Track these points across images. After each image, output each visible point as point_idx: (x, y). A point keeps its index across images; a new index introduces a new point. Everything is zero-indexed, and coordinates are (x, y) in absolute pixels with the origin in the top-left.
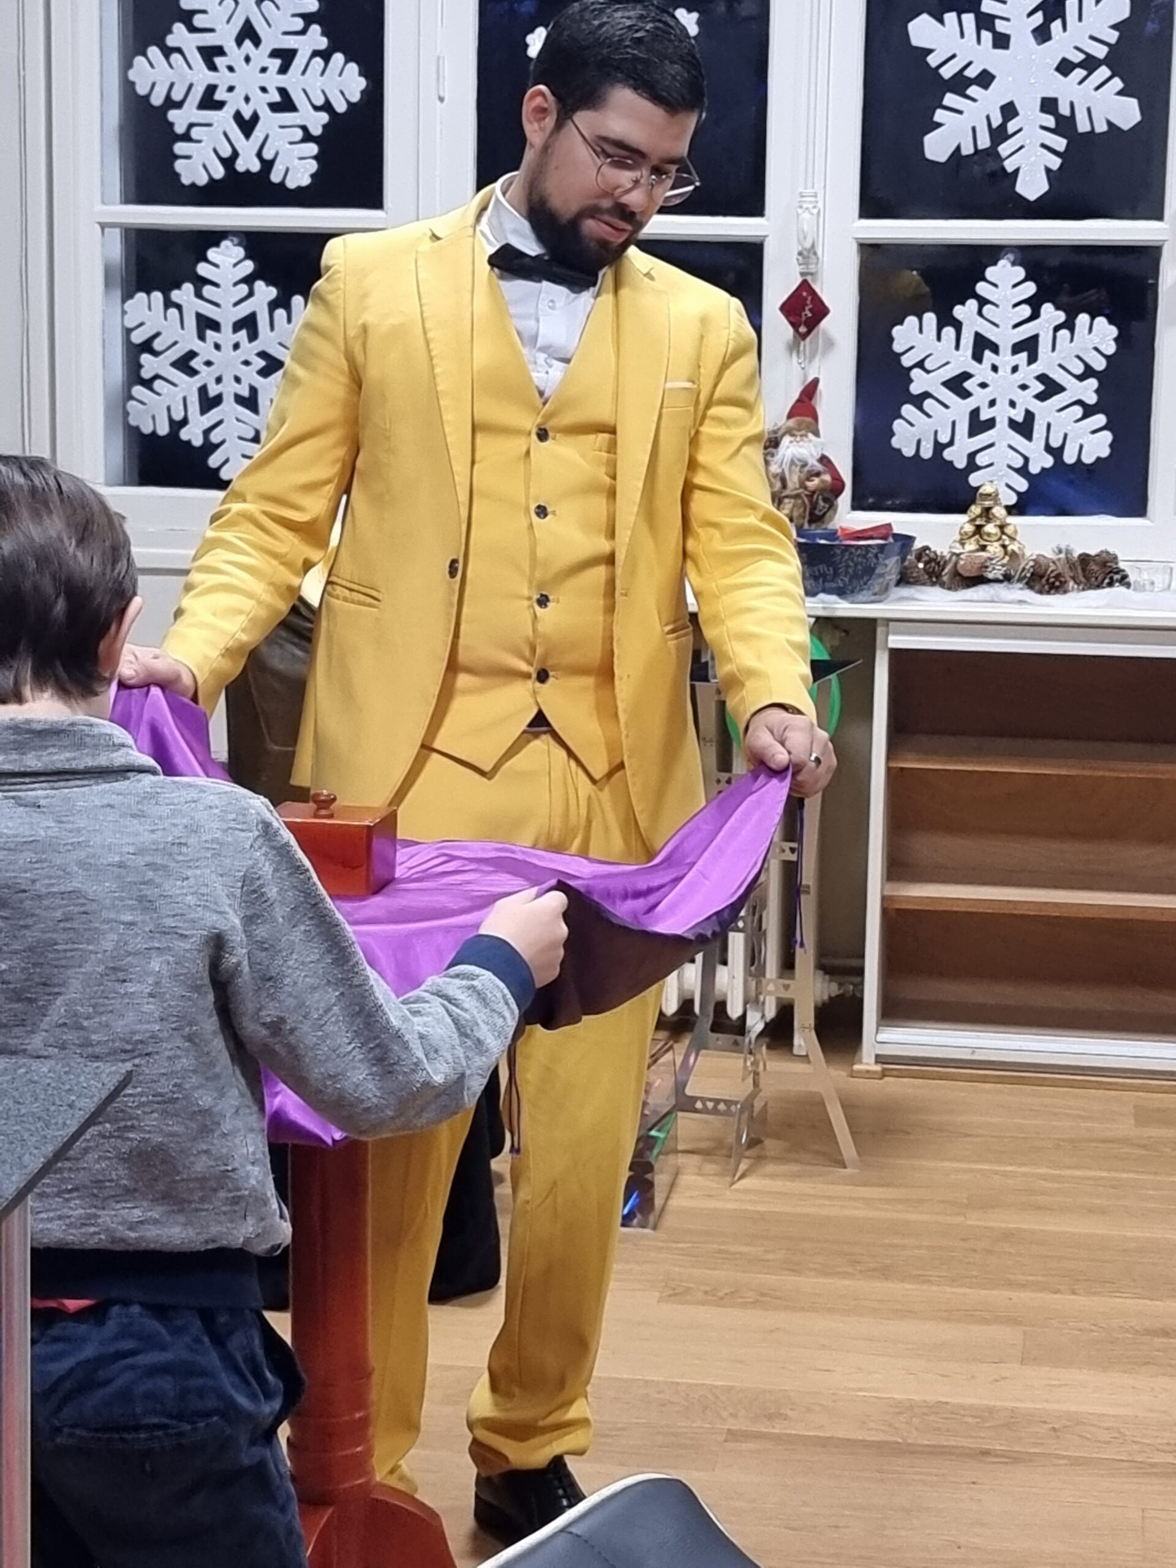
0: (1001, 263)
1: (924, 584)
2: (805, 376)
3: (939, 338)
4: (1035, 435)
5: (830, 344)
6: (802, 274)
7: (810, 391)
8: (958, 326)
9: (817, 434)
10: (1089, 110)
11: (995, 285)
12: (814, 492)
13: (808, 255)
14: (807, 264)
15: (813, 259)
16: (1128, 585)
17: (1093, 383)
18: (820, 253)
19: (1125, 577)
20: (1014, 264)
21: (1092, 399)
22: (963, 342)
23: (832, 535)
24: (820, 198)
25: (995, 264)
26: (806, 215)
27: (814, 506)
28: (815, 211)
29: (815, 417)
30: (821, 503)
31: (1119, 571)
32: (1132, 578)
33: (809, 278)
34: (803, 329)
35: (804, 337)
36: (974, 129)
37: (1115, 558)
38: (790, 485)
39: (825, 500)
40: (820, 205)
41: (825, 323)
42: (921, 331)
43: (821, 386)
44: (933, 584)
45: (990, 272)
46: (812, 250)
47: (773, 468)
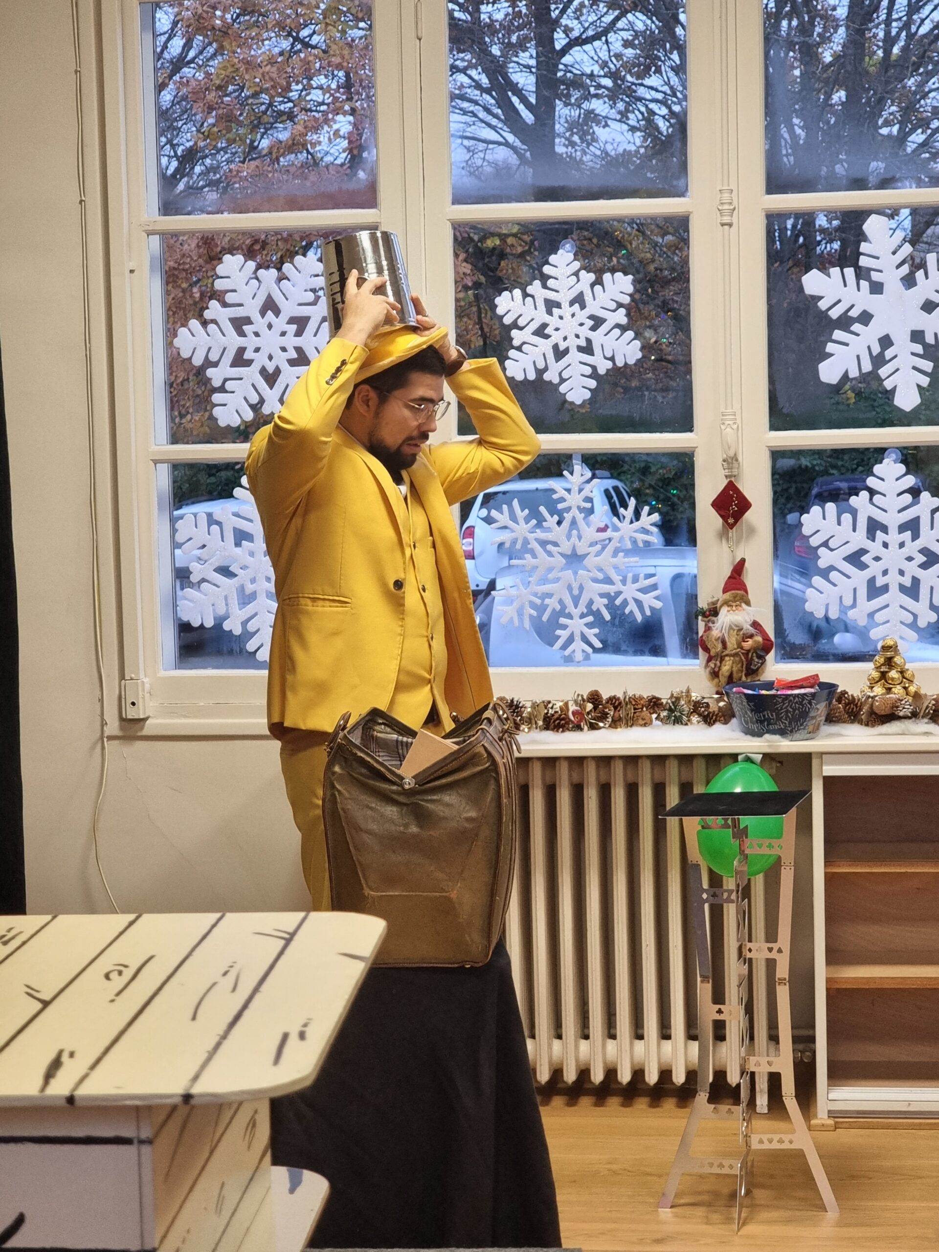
0: (886, 461)
1: (844, 722)
3: (839, 523)
4: (921, 596)
5: (752, 531)
6: (726, 477)
7: (739, 568)
8: (853, 512)
9: (748, 603)
12: (749, 651)
13: (731, 462)
14: (730, 468)
15: (735, 465)
18: (740, 459)
20: (895, 461)
22: (858, 525)
23: (769, 685)
24: (738, 417)
25: (880, 462)
26: (729, 430)
27: (750, 662)
28: (735, 427)
29: (746, 591)
30: (755, 659)
33: (733, 479)
34: (731, 521)
35: (732, 526)
36: (858, 357)
38: (729, 645)
39: (758, 657)
40: (738, 422)
41: (748, 515)
42: (824, 518)
43: (747, 564)
44: (852, 722)
45: (877, 469)
46: (735, 458)
47: (715, 633)
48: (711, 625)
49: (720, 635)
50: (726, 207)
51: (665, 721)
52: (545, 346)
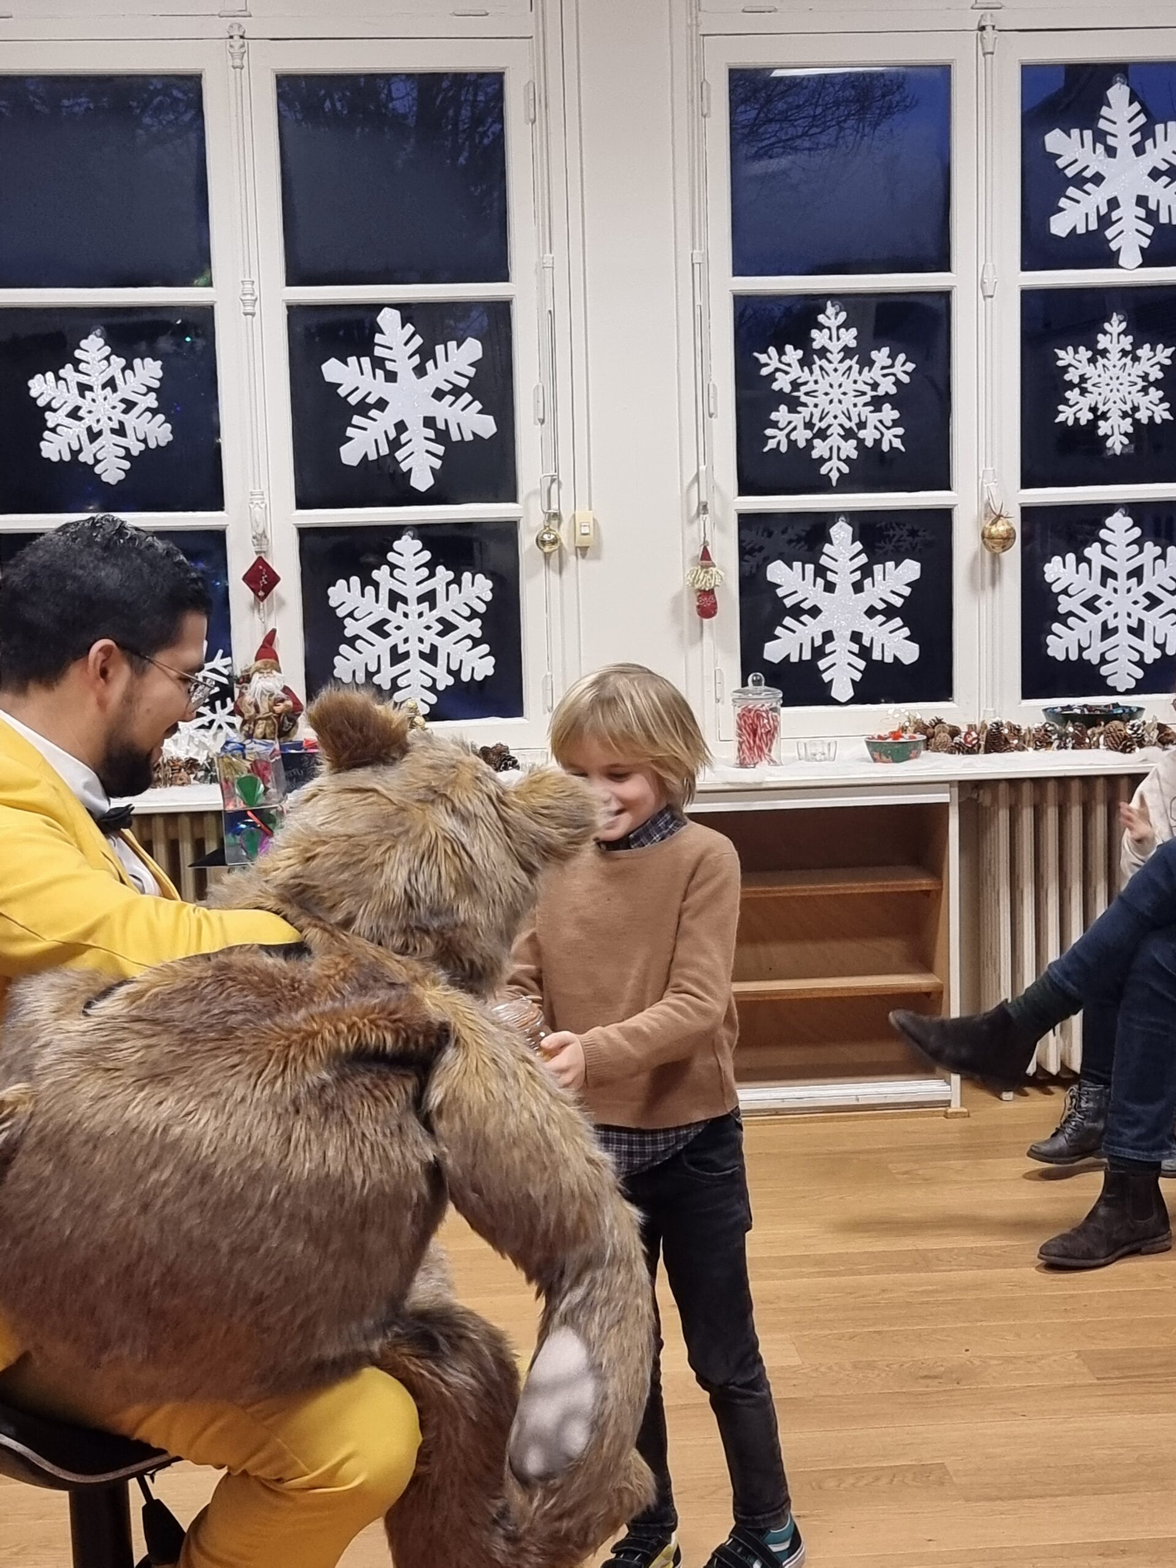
0: (404, 538)
2: (266, 629)
3: (363, 595)
4: (439, 662)
5: (282, 603)
6: (257, 553)
7: (270, 638)
8: (376, 585)
9: (279, 671)
10: (459, 425)
11: (401, 555)
12: (280, 715)
13: (260, 538)
14: (260, 545)
15: (264, 540)
16: (518, 768)
17: (477, 622)
18: (269, 536)
19: (515, 762)
20: (413, 538)
21: (478, 634)
22: (381, 596)
23: (299, 746)
24: (266, 496)
25: (400, 539)
26: (257, 509)
27: (281, 725)
28: (263, 506)
29: (276, 659)
30: (287, 722)
31: (511, 758)
32: (520, 762)
33: (263, 555)
34: (261, 594)
35: (262, 599)
36: (376, 441)
37: (507, 749)
38: (262, 710)
39: (290, 720)
40: (267, 501)
41: (277, 588)
42: (349, 590)
43: (278, 635)
45: (396, 545)
46: (264, 535)
47: (248, 698)
48: (244, 691)
49: (253, 700)
50: (248, 297)
51: (201, 780)
52: (80, 428)
